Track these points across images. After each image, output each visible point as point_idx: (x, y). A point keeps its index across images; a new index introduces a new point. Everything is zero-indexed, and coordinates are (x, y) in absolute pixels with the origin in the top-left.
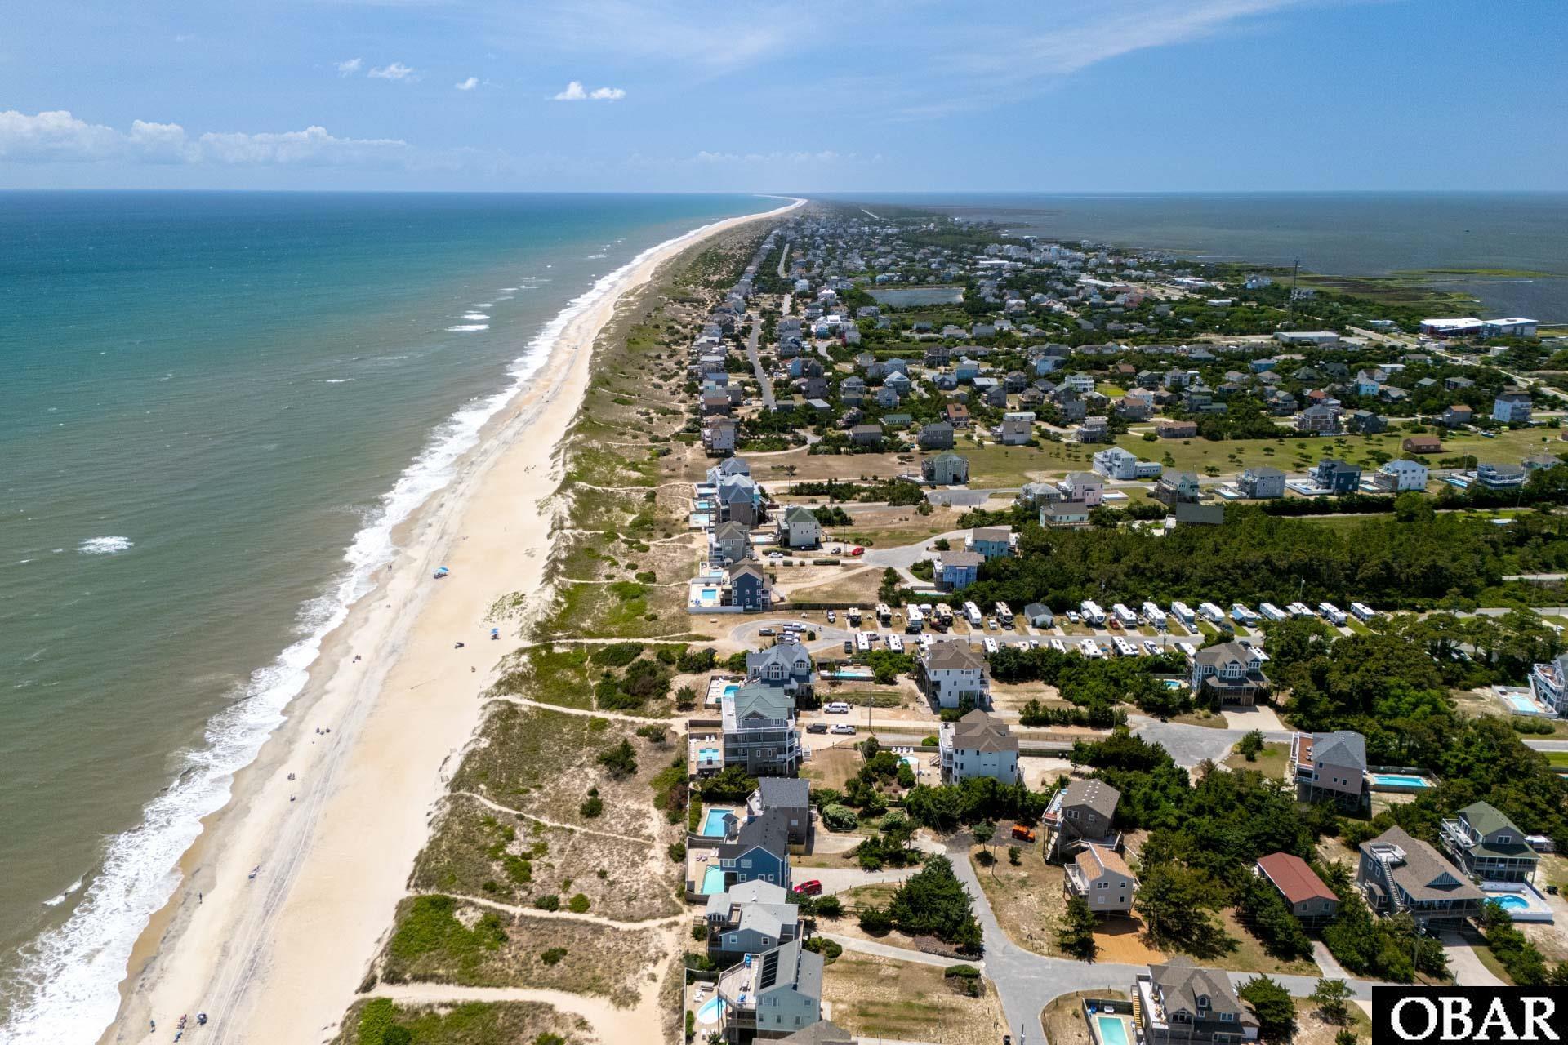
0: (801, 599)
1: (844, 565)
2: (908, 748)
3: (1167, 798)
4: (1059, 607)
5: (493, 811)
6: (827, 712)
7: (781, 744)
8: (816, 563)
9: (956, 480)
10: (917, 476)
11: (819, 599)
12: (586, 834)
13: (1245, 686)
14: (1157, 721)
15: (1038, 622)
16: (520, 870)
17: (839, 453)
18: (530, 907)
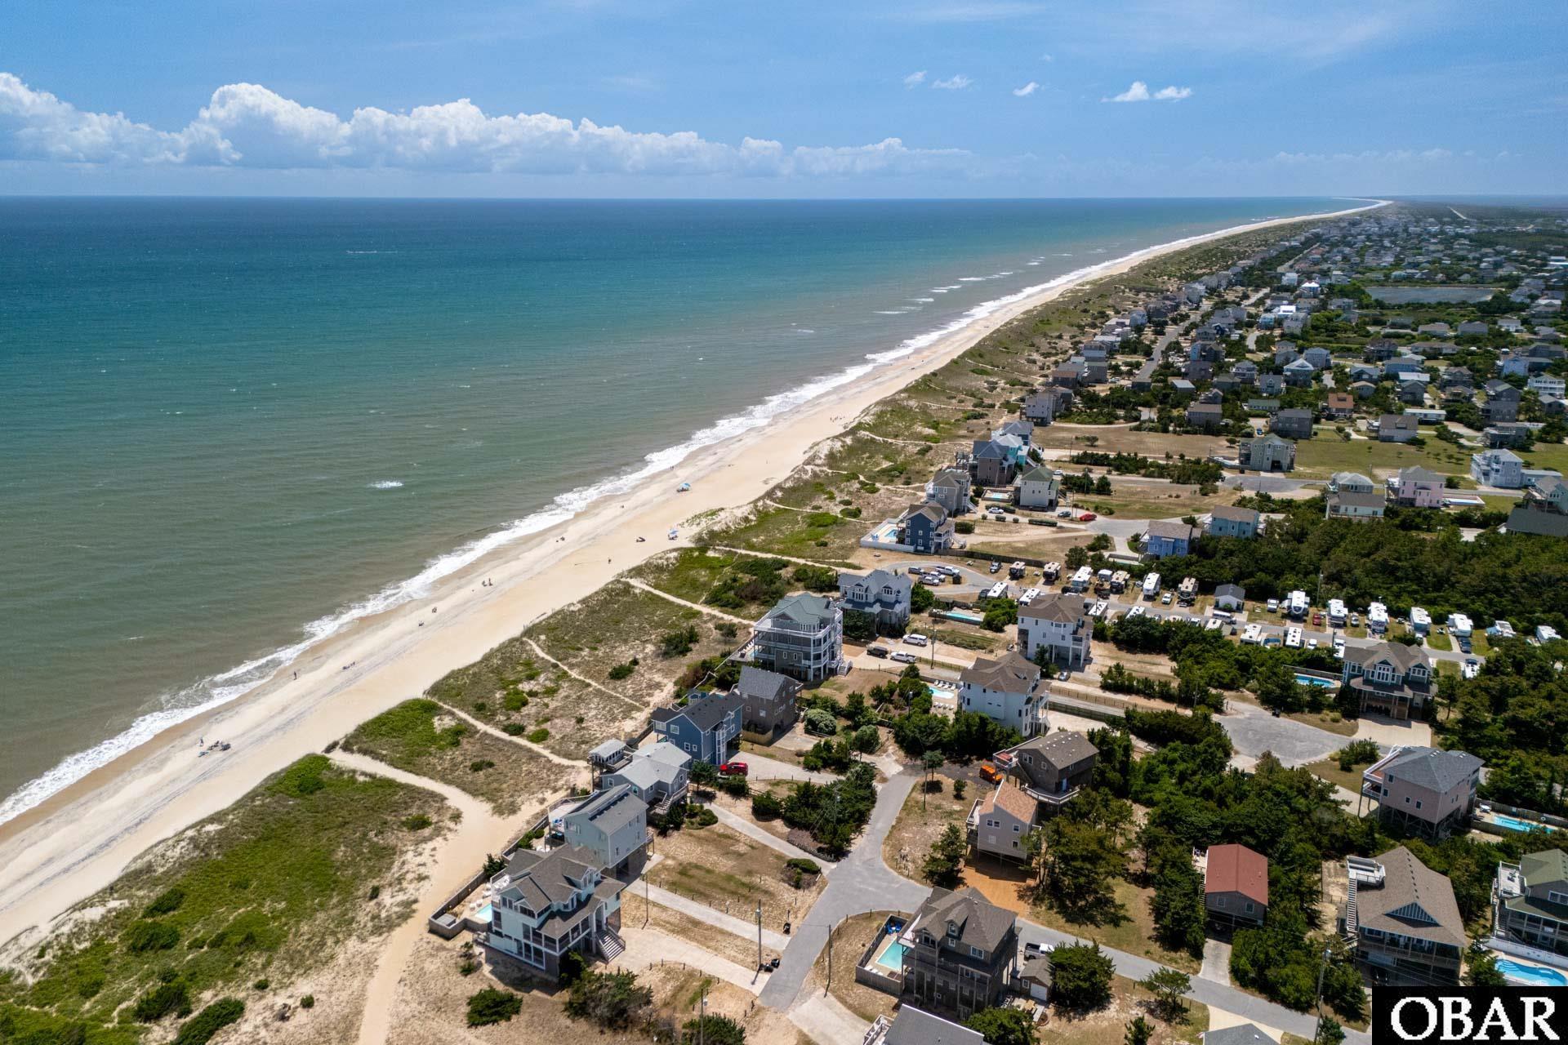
0: (980, 549)
1: (1061, 527)
2: (951, 684)
3: (1172, 774)
4: (1259, 594)
5: (537, 657)
6: (905, 642)
7: (805, 649)
8: (1031, 522)
9: (1276, 466)
10: (1233, 459)
11: (1001, 552)
12: (599, 691)
13: (1397, 694)
14: (1268, 714)
15: (1221, 604)
16: (517, 702)
17: (1165, 431)
18: (497, 728)
